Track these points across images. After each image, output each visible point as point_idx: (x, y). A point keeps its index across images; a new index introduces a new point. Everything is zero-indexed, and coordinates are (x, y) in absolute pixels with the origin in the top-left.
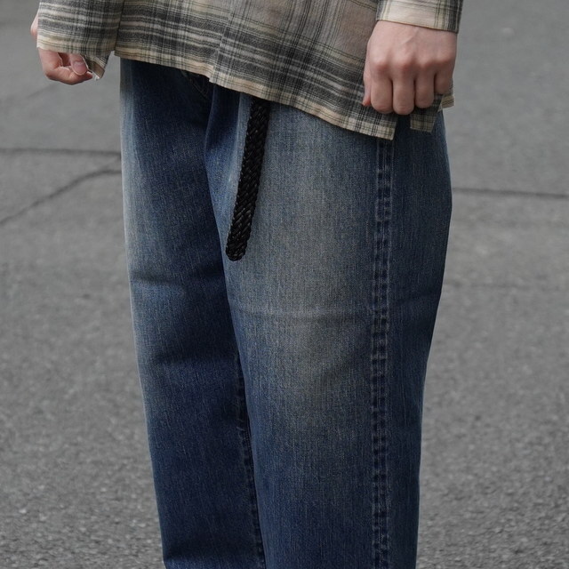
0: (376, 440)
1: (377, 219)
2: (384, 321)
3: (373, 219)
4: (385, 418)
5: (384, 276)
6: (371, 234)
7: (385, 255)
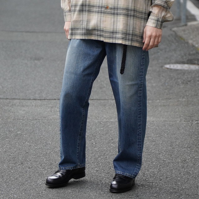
0: (139, 109)
1: (142, 64)
2: (142, 85)
3: (141, 64)
4: (141, 105)
5: (142, 75)
6: (140, 67)
7: (143, 71)
